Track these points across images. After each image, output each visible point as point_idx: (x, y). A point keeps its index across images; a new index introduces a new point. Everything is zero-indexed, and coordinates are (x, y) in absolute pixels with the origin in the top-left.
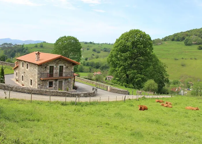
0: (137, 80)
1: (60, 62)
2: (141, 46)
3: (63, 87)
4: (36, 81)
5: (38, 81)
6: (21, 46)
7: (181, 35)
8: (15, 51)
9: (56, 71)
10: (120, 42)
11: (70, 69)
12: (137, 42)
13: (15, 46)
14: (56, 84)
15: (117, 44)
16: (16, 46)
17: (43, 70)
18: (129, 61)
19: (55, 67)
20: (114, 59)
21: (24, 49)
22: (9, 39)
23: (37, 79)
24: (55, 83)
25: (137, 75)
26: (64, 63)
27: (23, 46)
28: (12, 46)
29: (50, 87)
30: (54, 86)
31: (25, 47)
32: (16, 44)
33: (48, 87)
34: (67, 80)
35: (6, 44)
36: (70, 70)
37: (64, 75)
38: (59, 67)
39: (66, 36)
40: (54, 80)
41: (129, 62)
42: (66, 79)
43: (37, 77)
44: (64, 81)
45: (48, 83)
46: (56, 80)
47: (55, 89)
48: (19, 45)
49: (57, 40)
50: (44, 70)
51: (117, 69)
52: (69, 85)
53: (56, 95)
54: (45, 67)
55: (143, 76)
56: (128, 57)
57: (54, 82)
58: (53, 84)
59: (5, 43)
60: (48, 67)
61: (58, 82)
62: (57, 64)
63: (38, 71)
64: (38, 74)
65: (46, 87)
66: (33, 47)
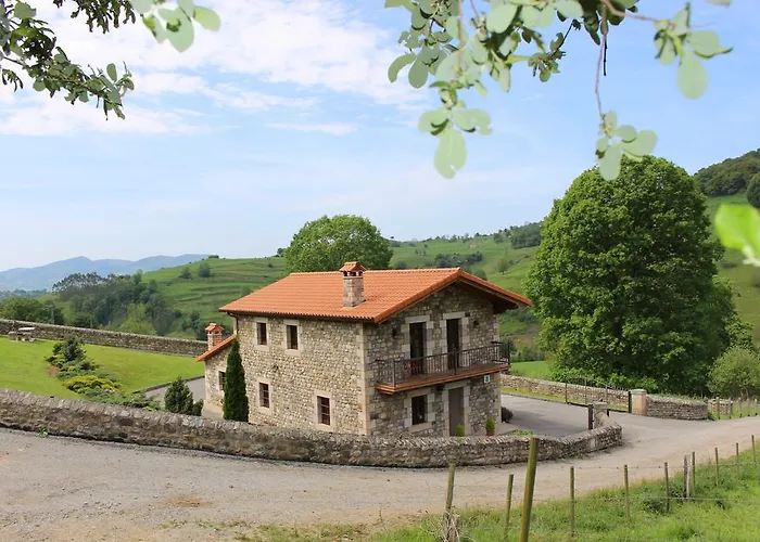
0: (667, 357)
1: (447, 303)
2: (666, 215)
3: (466, 418)
4: (361, 399)
5: (371, 401)
6: (132, 280)
7: (729, 171)
8: (111, 301)
9: (436, 345)
10: (578, 208)
11: (487, 331)
12: (647, 199)
13: (111, 282)
14: (439, 408)
15: (563, 221)
16: (114, 282)
17: (384, 345)
18: (626, 282)
19: (430, 325)
20: (557, 280)
21: (141, 290)
22: (82, 260)
23: (363, 392)
24: (433, 404)
25: (666, 337)
26: (462, 307)
27: (138, 278)
28: (100, 282)
29: (416, 421)
30: (431, 417)
31: (145, 280)
32: (113, 276)
33: (408, 422)
34: (478, 381)
35: (77, 277)
36: (488, 335)
37: (465, 360)
38: (443, 324)
39: (330, 217)
40: (429, 389)
41: (627, 287)
42: (475, 381)
43: (361, 383)
44: (467, 391)
45: (408, 404)
46: (439, 388)
47: (435, 430)
48: (122, 277)
49: (296, 237)
50: (390, 344)
51: (575, 320)
52: (486, 403)
53: (517, 461)
54: (390, 331)
55: (689, 339)
56: (621, 266)
57: (431, 399)
58: (430, 407)
59: (71, 276)
60: (405, 329)
61: (445, 395)
62: (438, 311)
63: (369, 352)
64: (368, 367)
65: (403, 425)
66: (176, 281)
